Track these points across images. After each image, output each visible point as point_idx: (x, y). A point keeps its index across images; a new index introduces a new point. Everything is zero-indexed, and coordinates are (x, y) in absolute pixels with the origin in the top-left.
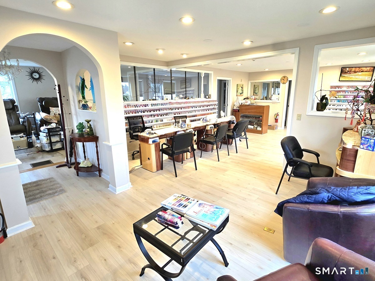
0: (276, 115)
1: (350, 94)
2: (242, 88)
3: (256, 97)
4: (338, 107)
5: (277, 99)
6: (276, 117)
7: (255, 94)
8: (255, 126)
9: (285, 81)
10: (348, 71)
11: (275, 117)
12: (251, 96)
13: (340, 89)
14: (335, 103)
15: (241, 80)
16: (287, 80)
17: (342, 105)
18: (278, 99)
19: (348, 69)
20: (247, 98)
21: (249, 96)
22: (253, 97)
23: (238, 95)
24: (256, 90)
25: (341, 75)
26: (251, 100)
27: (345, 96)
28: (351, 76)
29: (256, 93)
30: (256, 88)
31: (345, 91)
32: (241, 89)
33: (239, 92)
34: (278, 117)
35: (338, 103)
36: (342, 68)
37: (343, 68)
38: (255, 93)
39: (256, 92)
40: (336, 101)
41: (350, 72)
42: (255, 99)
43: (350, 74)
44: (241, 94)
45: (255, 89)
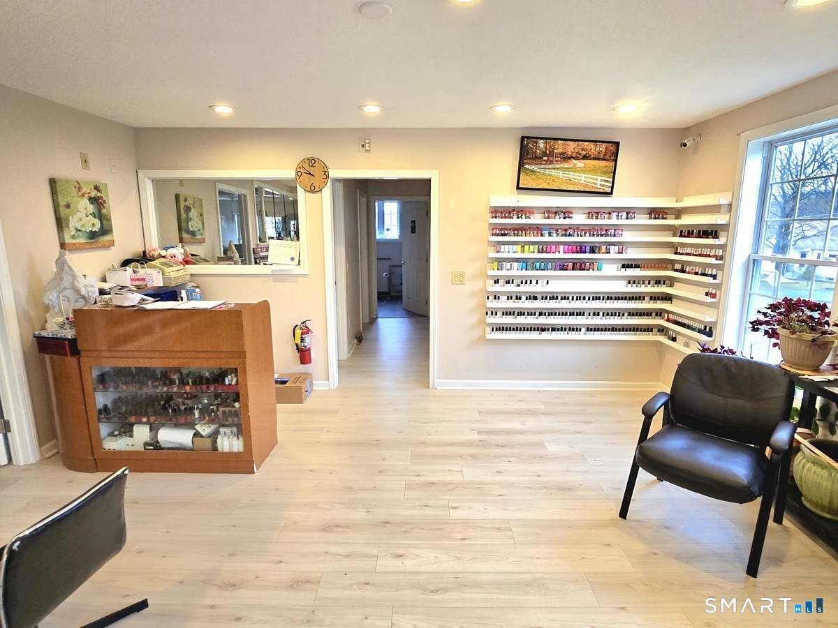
0: (298, 332)
1: (555, 238)
2: (97, 202)
3: (191, 249)
4: (523, 288)
5: (292, 259)
6: (302, 340)
7: (185, 236)
8: (205, 430)
9: (317, 181)
10: (544, 154)
11: (298, 342)
12: (166, 249)
13: (523, 221)
14: (514, 272)
15: (79, 162)
16: (326, 173)
17: (534, 282)
18: (296, 262)
19: (541, 144)
20: (145, 258)
21: (153, 244)
22: (178, 252)
23: (68, 240)
24: (188, 219)
25: (521, 165)
26: (167, 270)
27: (544, 247)
28: (553, 173)
29: (193, 234)
30: (188, 209)
31: (538, 229)
32: (91, 208)
33: (73, 222)
34: (307, 340)
35: (524, 273)
36: (523, 138)
37: (528, 138)
38: (185, 232)
39: (194, 225)
40: (516, 265)
41: (548, 157)
42: (190, 258)
43: (551, 162)
44: (93, 235)
45: (183, 216)
